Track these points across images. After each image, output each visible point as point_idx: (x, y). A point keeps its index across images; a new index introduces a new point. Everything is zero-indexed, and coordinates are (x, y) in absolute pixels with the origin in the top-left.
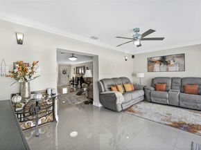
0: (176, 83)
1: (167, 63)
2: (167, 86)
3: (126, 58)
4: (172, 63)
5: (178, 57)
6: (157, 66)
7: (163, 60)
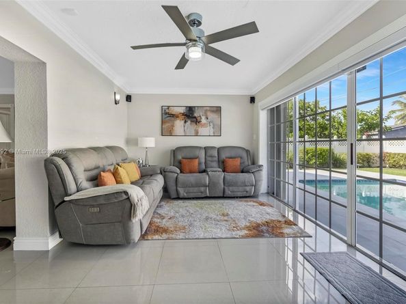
0: (211, 156)
1: (196, 121)
2: (200, 164)
3: (118, 97)
4: (204, 120)
5: (213, 111)
6: (179, 124)
7: (190, 114)
